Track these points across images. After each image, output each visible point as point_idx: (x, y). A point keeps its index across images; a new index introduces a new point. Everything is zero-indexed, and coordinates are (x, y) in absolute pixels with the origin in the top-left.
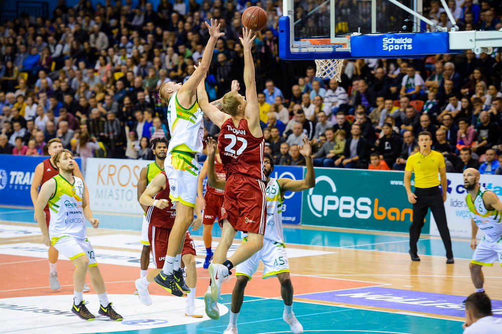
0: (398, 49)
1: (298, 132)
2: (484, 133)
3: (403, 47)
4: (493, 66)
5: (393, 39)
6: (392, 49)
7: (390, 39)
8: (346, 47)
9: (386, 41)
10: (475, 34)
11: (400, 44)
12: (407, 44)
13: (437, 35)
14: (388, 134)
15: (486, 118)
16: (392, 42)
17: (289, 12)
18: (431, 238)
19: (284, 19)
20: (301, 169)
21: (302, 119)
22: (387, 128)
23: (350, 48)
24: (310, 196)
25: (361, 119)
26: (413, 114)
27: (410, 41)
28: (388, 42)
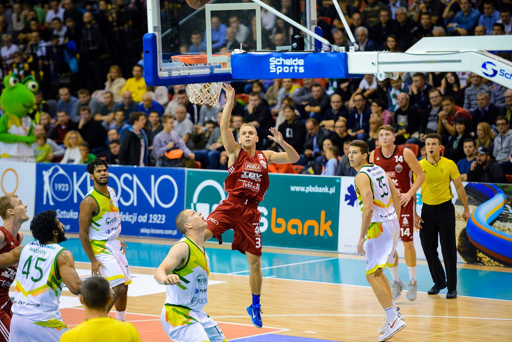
0: (287, 71)
1: (180, 117)
2: (402, 120)
3: (294, 70)
4: (412, 31)
5: (281, 59)
6: (281, 71)
7: (278, 60)
8: (227, 67)
9: (273, 61)
10: (378, 56)
11: (289, 66)
12: (298, 66)
13: (333, 56)
14: (290, 120)
15: (404, 101)
16: (281, 63)
17: (155, 28)
18: (340, 256)
19: (150, 37)
20: (183, 172)
21: (184, 100)
22: (289, 112)
23: (231, 69)
24: (195, 205)
25: (255, 100)
26: (321, 94)
27: (301, 62)
28: (275, 62)
